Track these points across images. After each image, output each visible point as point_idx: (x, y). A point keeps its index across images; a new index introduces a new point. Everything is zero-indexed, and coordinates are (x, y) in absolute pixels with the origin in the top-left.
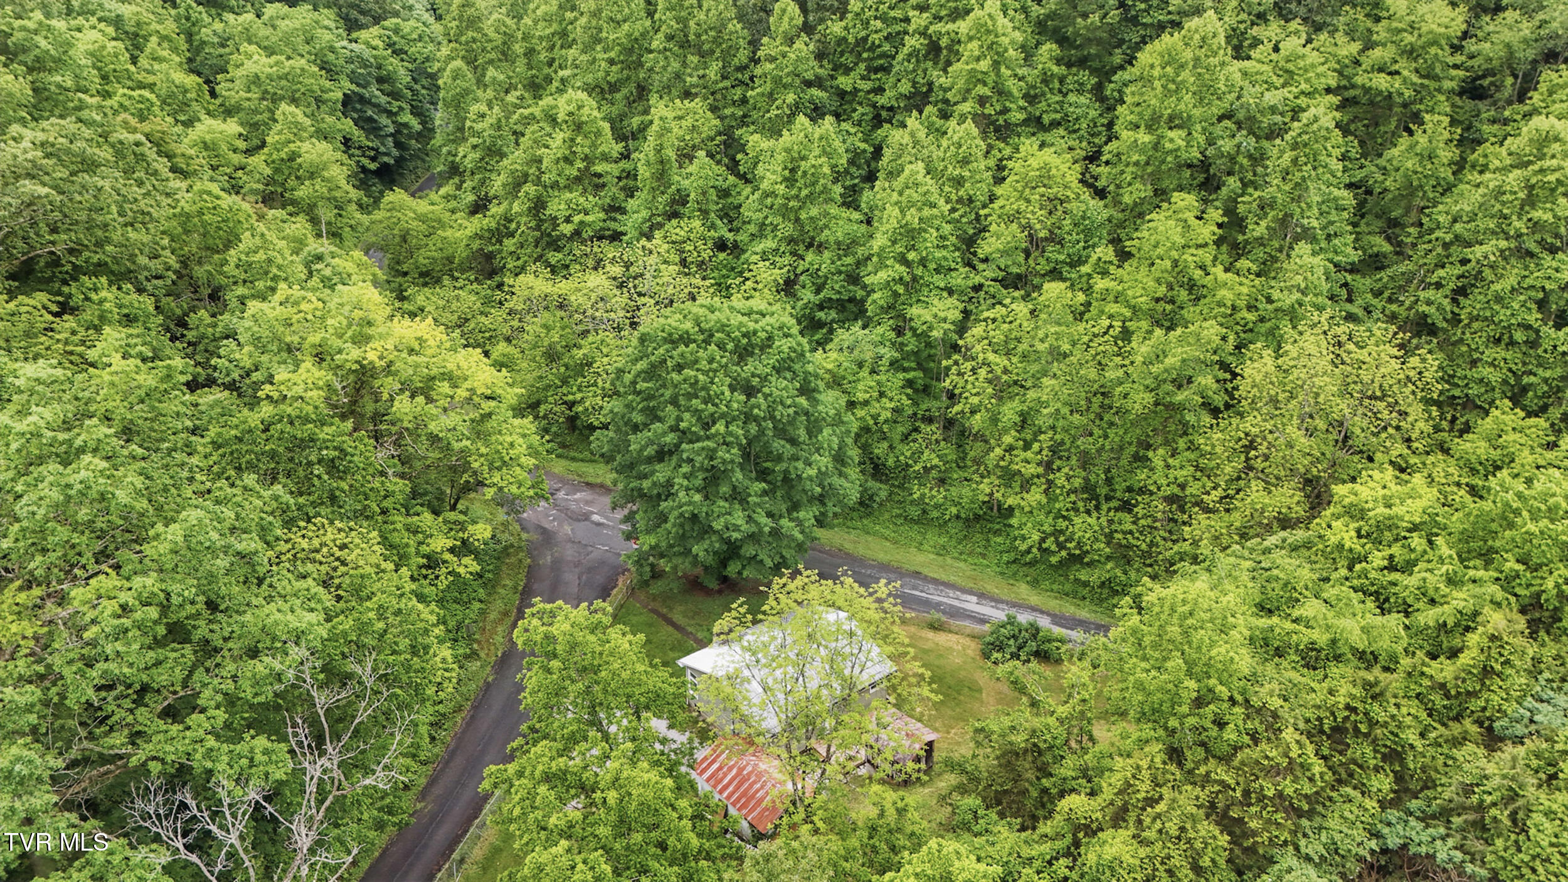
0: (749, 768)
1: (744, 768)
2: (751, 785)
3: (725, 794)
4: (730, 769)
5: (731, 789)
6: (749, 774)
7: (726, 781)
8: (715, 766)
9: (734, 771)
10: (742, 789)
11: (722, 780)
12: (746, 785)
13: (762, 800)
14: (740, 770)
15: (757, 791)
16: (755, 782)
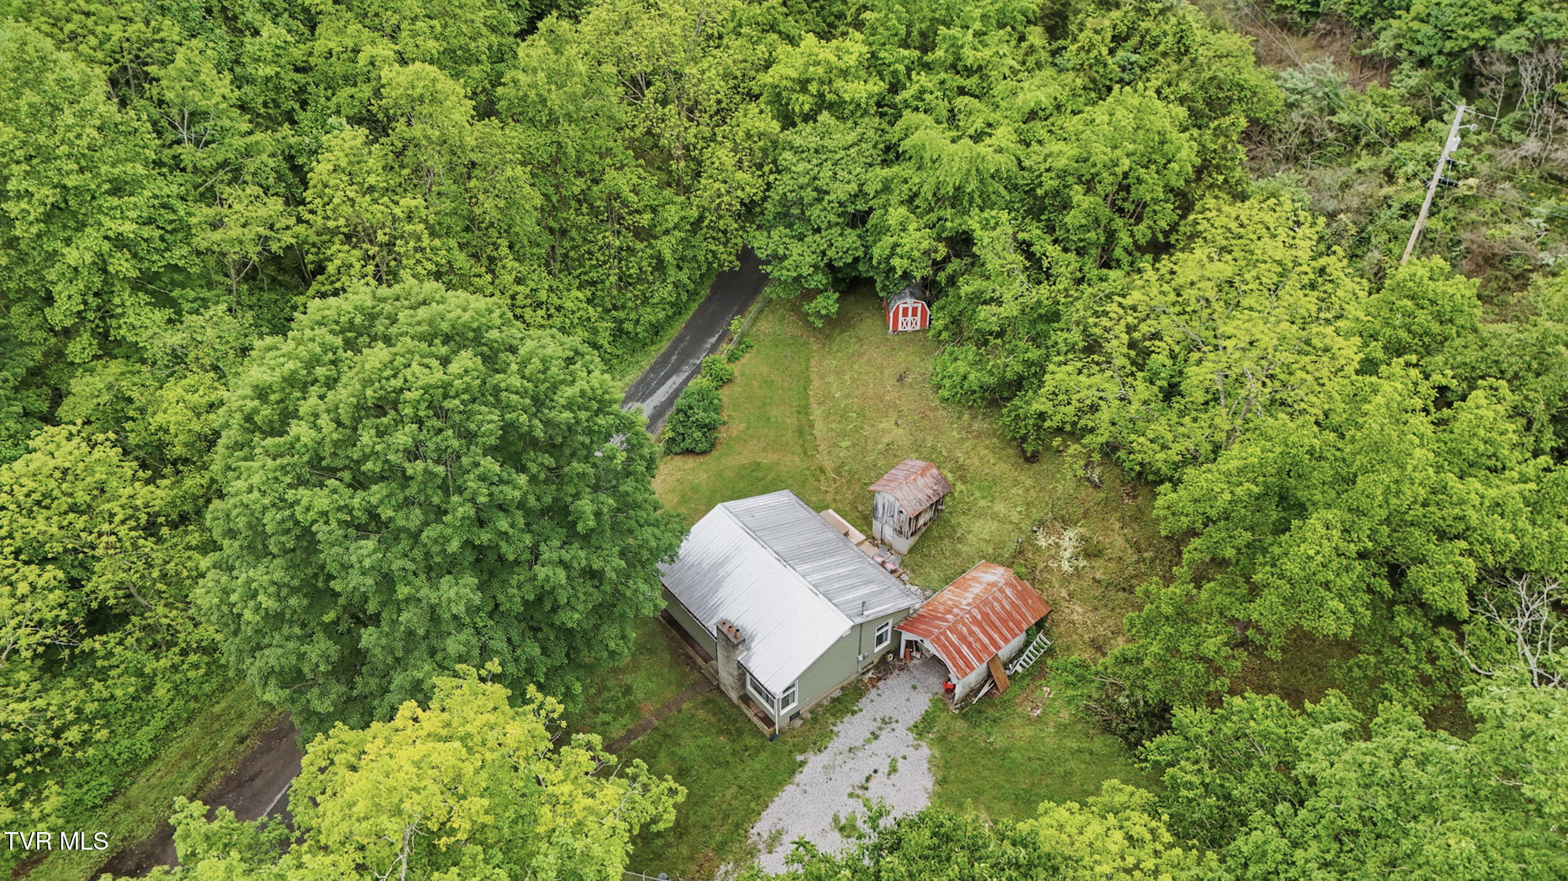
0: (975, 612)
1: (974, 618)
2: (995, 613)
3: (1001, 643)
4: (972, 633)
5: (996, 636)
6: (981, 612)
7: (986, 641)
8: (965, 650)
9: (975, 629)
10: (998, 624)
11: (984, 646)
12: (994, 618)
13: (1012, 603)
14: (975, 621)
15: (1003, 607)
16: (993, 609)
